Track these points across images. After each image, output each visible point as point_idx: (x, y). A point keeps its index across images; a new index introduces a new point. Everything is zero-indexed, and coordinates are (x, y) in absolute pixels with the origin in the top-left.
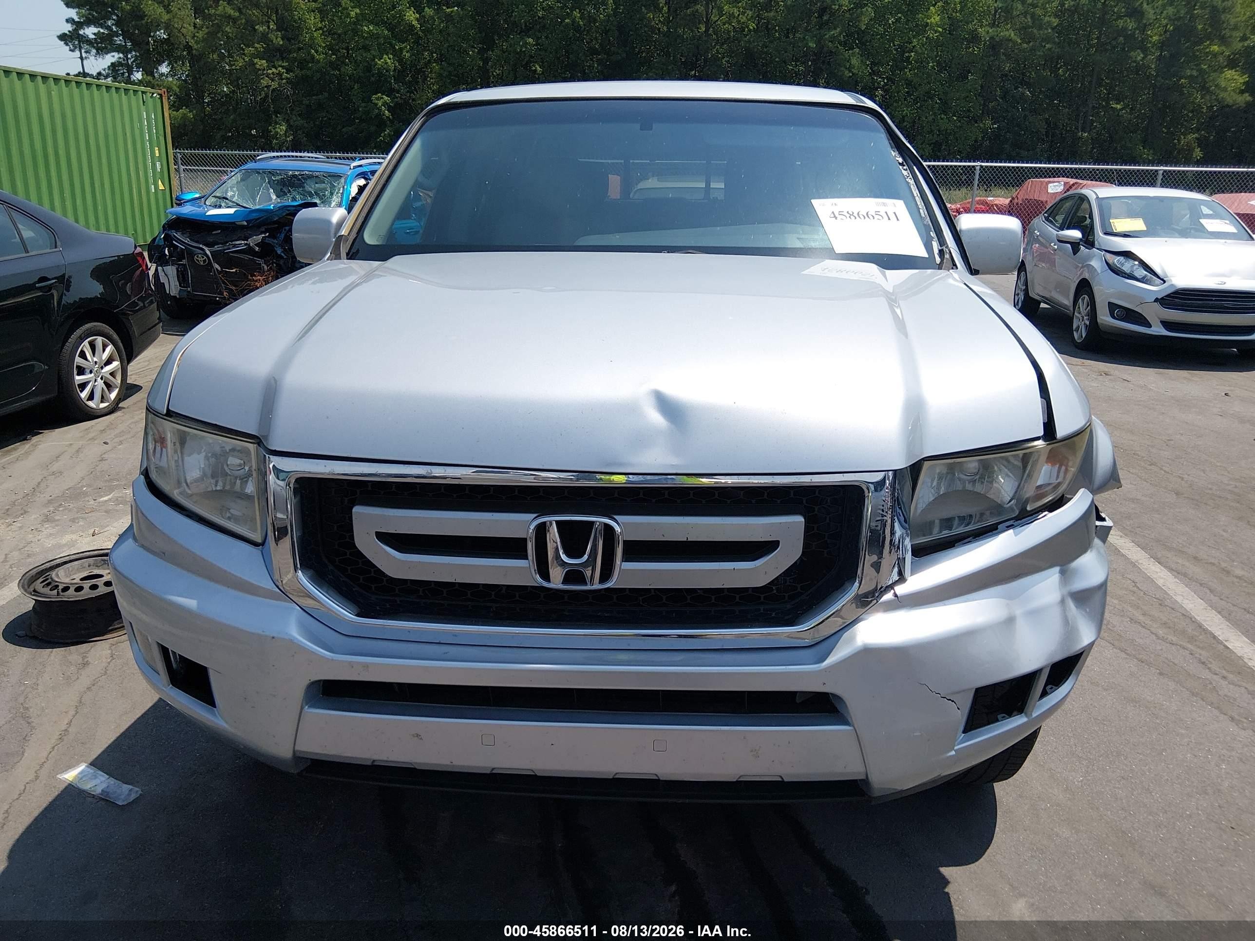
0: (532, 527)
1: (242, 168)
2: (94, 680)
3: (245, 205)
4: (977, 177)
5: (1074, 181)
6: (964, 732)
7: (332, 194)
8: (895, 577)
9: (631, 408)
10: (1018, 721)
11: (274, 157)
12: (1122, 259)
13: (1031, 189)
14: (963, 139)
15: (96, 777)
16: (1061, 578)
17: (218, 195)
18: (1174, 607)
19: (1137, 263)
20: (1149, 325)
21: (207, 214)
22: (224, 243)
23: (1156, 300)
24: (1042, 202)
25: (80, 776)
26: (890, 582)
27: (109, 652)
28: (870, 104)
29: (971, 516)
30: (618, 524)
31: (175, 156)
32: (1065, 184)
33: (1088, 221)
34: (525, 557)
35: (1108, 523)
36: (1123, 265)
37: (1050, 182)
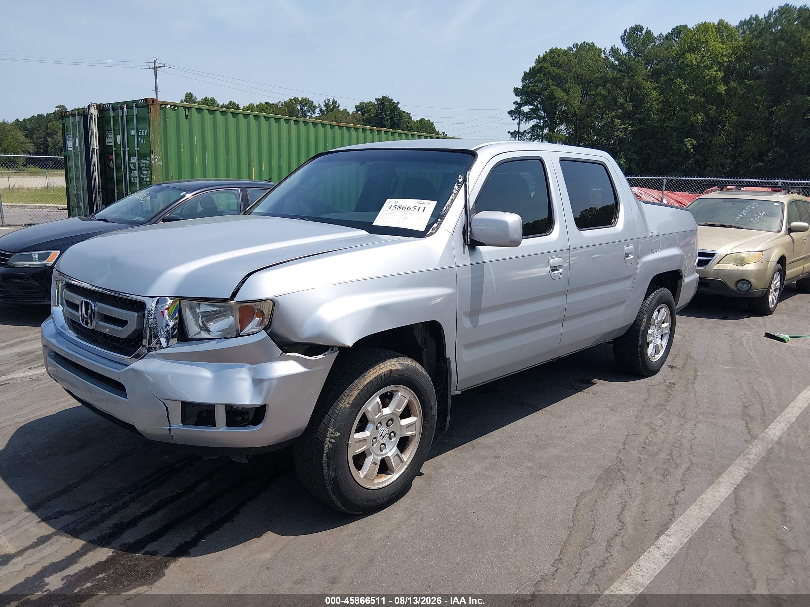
6: (182, 423)
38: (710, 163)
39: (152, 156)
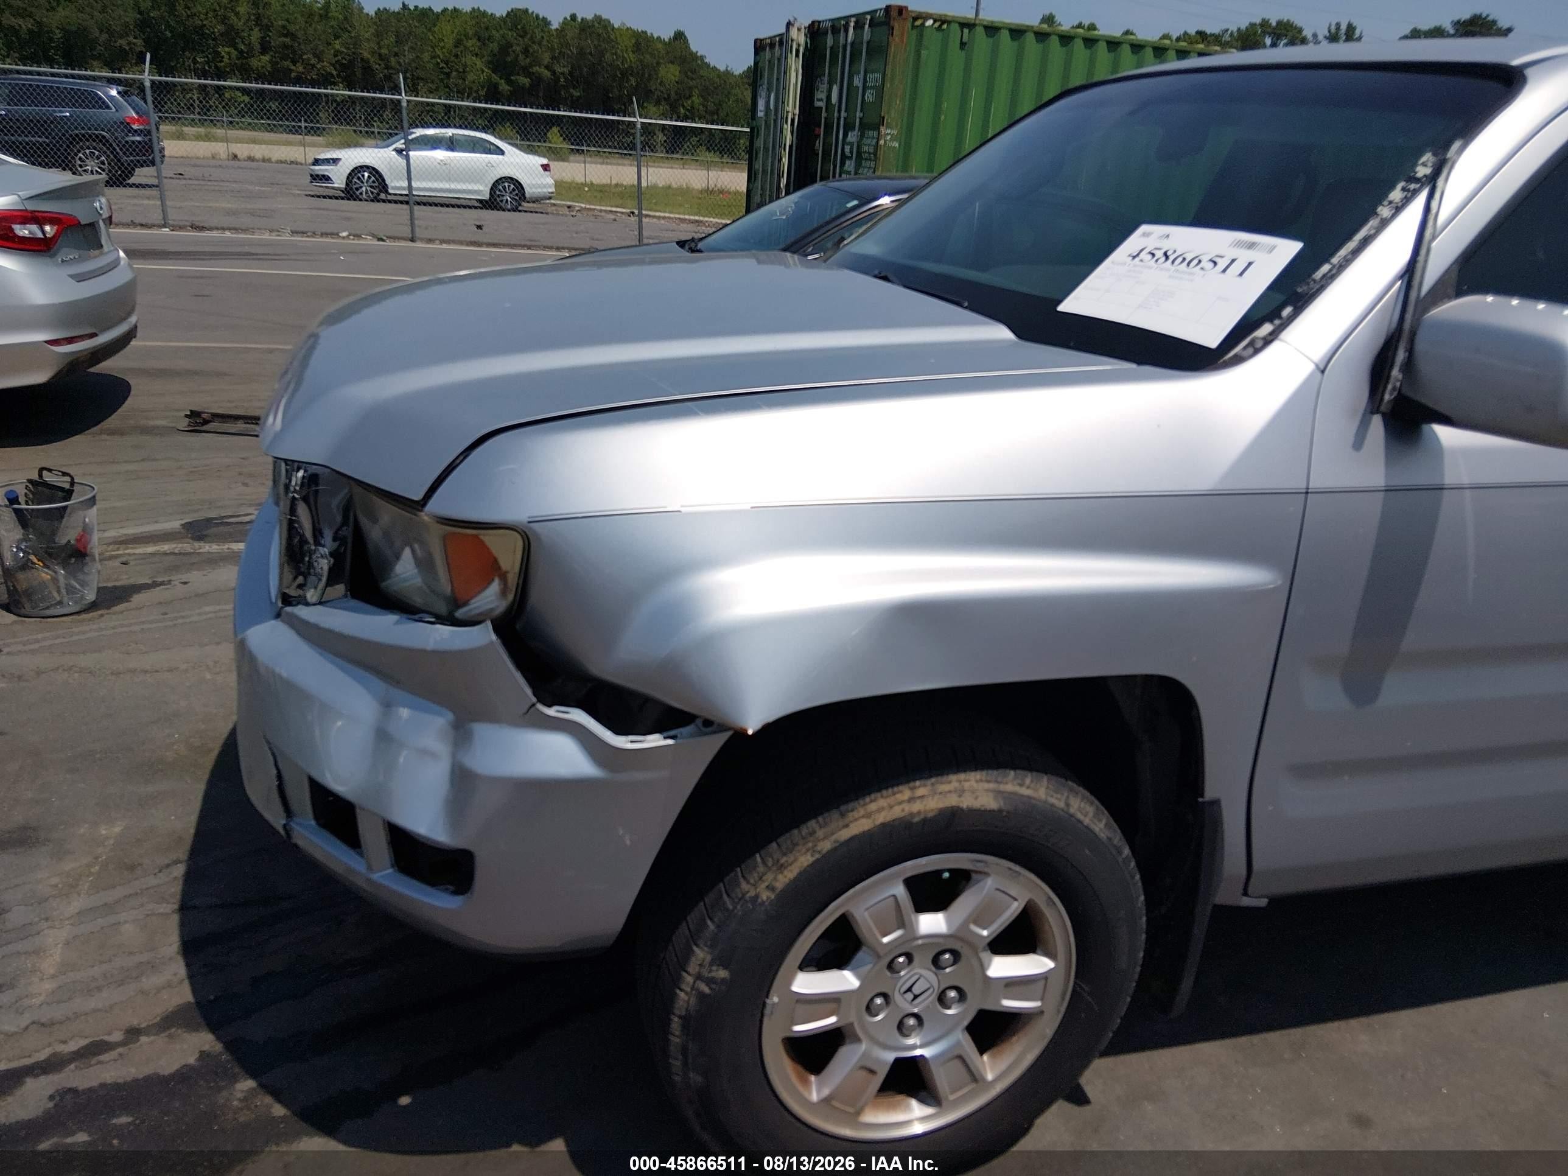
39: (882, 129)
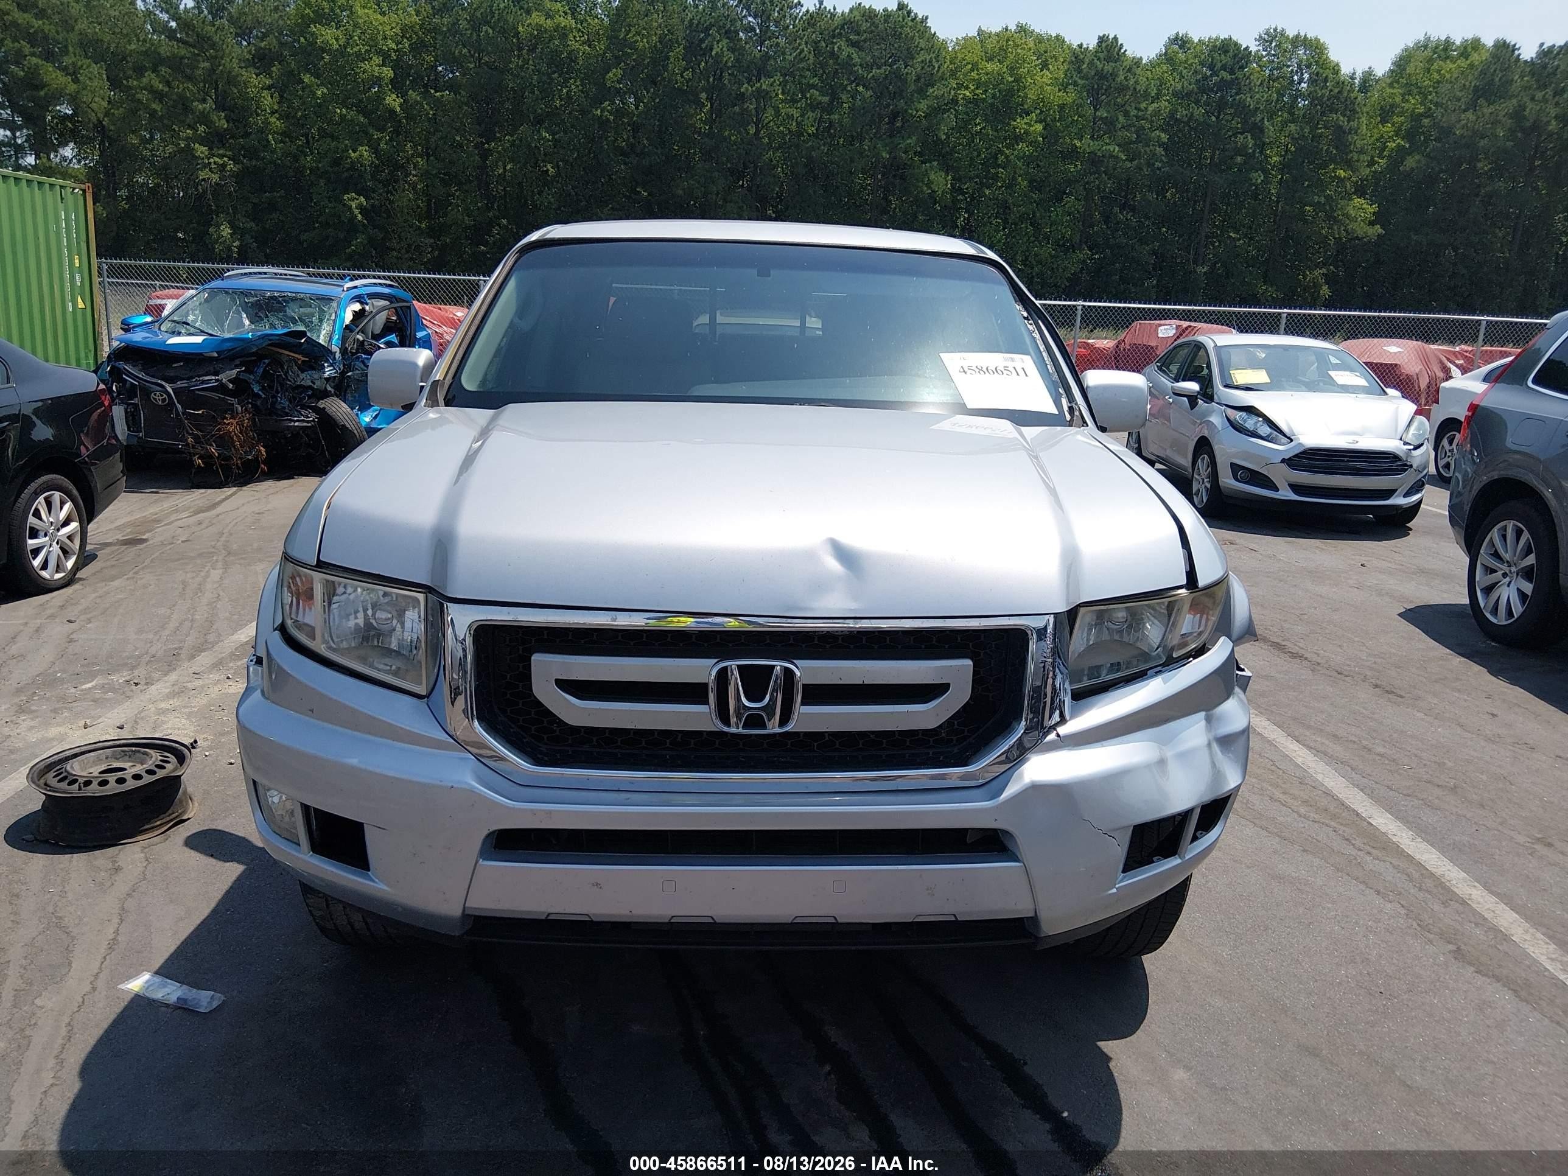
0: (714, 673)
1: (206, 286)
2: (133, 886)
3: (210, 332)
4: (1079, 318)
5: (1187, 324)
6: (1124, 872)
7: (321, 321)
8: (1056, 717)
9: (810, 555)
10: (1174, 862)
11: (246, 274)
12: (1244, 414)
13: (1138, 333)
14: (1061, 270)
15: (165, 986)
16: (1207, 726)
17: (176, 319)
18: (1315, 786)
19: (1261, 419)
20: (1276, 489)
21: (168, 342)
22: (190, 378)
23: (1283, 461)
24: (1152, 348)
25: (146, 985)
26: (1053, 723)
27: (142, 855)
28: (991, 255)
29: (1119, 663)
30: (797, 667)
31: (99, 267)
32: (1178, 327)
33: (1206, 371)
34: (707, 703)
35: (1247, 673)
36: (1245, 421)
37: (1161, 325)
38: (394, 243)
